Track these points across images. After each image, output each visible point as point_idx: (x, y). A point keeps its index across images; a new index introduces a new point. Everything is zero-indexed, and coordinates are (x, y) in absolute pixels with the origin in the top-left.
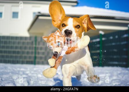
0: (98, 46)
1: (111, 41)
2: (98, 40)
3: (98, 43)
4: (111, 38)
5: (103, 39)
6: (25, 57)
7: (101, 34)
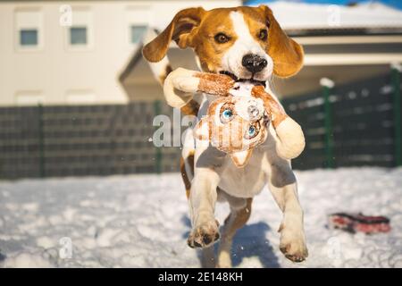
0: (320, 116)
1: (352, 103)
2: (319, 101)
3: (321, 108)
4: (352, 95)
5: (333, 99)
6: (133, 157)
7: (325, 88)
